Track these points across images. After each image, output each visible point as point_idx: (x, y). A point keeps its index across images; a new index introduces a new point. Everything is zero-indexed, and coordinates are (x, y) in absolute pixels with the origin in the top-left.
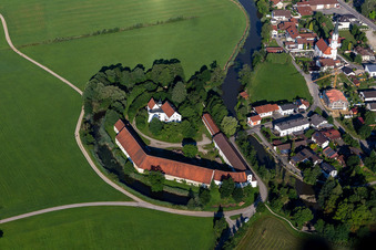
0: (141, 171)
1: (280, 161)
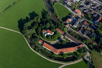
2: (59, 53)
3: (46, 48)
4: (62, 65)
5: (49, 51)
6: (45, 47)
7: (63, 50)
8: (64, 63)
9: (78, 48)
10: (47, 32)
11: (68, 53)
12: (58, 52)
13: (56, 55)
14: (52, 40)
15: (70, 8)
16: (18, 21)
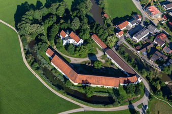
0: (76, 84)
1: (144, 60)
2: (81, 82)
3: (56, 68)
4: (78, 107)
5: (60, 74)
6: (55, 66)
7: (91, 78)
8: (85, 104)
9: (125, 82)
10: (69, 37)
11: (99, 86)
12: (77, 79)
13: (73, 85)
14: (75, 55)
15: (139, 2)
16: (18, 6)
